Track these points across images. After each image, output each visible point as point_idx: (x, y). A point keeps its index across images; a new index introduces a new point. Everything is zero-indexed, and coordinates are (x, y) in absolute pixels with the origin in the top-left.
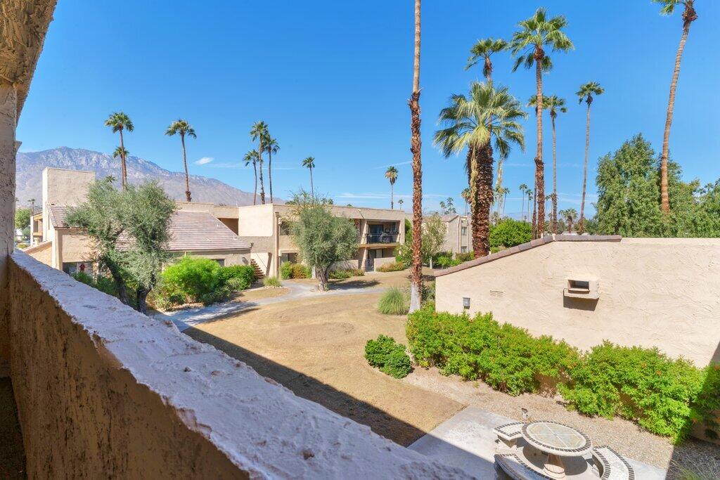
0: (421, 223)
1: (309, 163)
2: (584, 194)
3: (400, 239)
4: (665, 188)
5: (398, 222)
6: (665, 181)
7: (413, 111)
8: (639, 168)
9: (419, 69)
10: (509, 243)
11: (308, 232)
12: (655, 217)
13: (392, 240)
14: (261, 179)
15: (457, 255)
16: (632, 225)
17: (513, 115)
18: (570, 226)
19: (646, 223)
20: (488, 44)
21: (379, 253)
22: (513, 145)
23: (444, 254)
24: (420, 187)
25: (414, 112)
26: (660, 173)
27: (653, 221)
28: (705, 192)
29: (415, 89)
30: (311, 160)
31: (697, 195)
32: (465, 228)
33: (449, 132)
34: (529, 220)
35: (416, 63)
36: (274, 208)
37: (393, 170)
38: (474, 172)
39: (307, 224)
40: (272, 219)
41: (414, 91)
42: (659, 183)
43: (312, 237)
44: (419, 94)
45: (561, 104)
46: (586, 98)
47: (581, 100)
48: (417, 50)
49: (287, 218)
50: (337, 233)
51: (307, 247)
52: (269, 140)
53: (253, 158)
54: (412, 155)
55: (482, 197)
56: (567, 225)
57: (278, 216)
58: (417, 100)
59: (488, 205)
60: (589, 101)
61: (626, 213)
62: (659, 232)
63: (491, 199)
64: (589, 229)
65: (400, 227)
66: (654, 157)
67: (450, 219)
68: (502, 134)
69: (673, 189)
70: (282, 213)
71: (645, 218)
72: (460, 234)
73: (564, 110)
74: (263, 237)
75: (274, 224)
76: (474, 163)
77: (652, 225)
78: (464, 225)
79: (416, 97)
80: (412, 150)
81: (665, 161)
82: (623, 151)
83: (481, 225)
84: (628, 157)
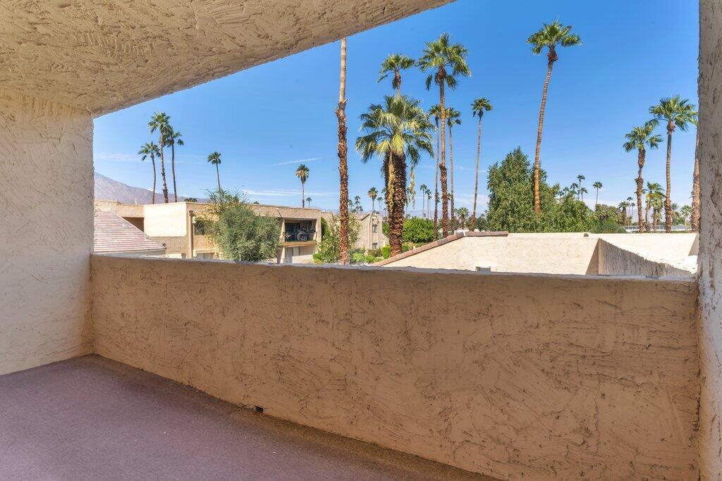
0: (347, 222)
1: (215, 159)
2: (476, 195)
3: (317, 237)
4: (537, 193)
5: (315, 221)
6: (537, 187)
7: (339, 119)
8: (519, 176)
9: (345, 81)
10: (414, 239)
11: (232, 231)
12: (530, 216)
13: (309, 238)
14: (163, 174)
15: (369, 251)
16: (514, 222)
17: (423, 127)
18: (463, 223)
19: (523, 221)
20: (397, 59)
21: (296, 251)
22: (423, 154)
23: (358, 251)
24: (346, 189)
25: (341, 120)
26: (533, 180)
27: (529, 219)
28: (563, 194)
29: (341, 99)
30: (216, 155)
31: (558, 197)
32: (376, 226)
33: (369, 139)
34: (432, 218)
35: (342, 75)
36: (187, 207)
37: (303, 168)
38: (392, 176)
39: (230, 223)
40: (185, 218)
41: (340, 101)
42: (533, 187)
43: (235, 236)
44: (345, 104)
45: (457, 115)
46: (478, 112)
47: (475, 113)
48: (343, 64)
49: (203, 217)
50: (261, 232)
51: (230, 246)
52: (171, 133)
53: (151, 151)
54: (339, 159)
55: (397, 199)
56: (460, 222)
57: (192, 214)
58: (344, 109)
59: (403, 205)
60: (481, 114)
61: (510, 213)
62: (532, 228)
63: (405, 200)
64: (479, 225)
65: (317, 226)
66: (529, 168)
67: (362, 217)
68: (413, 143)
69: (543, 193)
70: (196, 212)
71: (523, 216)
72: (371, 231)
73: (458, 122)
74: (176, 237)
75: (187, 224)
76: (391, 168)
77: (528, 222)
78: (375, 223)
79: (342, 106)
80: (339, 155)
81: (537, 171)
82: (508, 161)
83: (396, 223)
84: (511, 167)
